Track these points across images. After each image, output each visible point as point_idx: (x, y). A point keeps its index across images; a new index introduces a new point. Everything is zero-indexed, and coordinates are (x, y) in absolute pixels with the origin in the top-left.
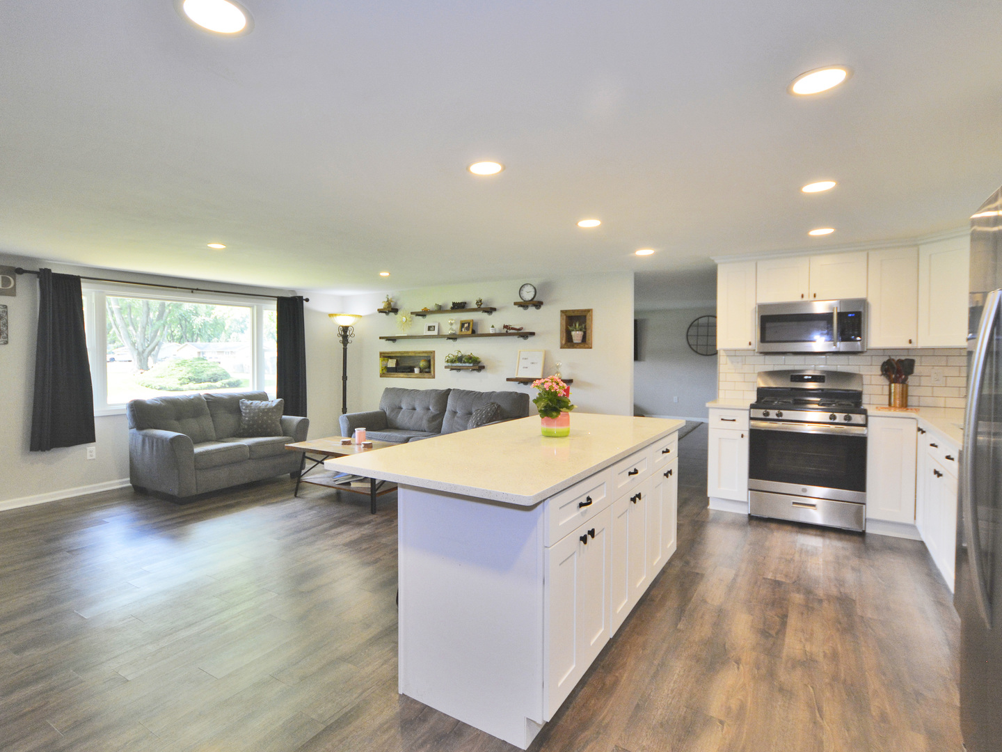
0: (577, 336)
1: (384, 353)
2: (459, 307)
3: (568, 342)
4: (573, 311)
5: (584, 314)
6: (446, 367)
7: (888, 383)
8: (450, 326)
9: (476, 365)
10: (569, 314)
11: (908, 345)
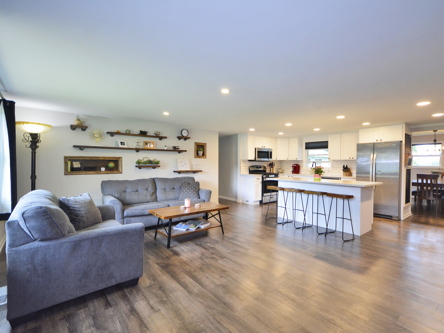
0: (201, 153)
1: (68, 157)
2: (143, 134)
3: (197, 155)
4: (200, 143)
5: (203, 145)
6: (136, 166)
7: (270, 168)
8: (137, 144)
9: (154, 165)
10: (198, 144)
11: (276, 160)
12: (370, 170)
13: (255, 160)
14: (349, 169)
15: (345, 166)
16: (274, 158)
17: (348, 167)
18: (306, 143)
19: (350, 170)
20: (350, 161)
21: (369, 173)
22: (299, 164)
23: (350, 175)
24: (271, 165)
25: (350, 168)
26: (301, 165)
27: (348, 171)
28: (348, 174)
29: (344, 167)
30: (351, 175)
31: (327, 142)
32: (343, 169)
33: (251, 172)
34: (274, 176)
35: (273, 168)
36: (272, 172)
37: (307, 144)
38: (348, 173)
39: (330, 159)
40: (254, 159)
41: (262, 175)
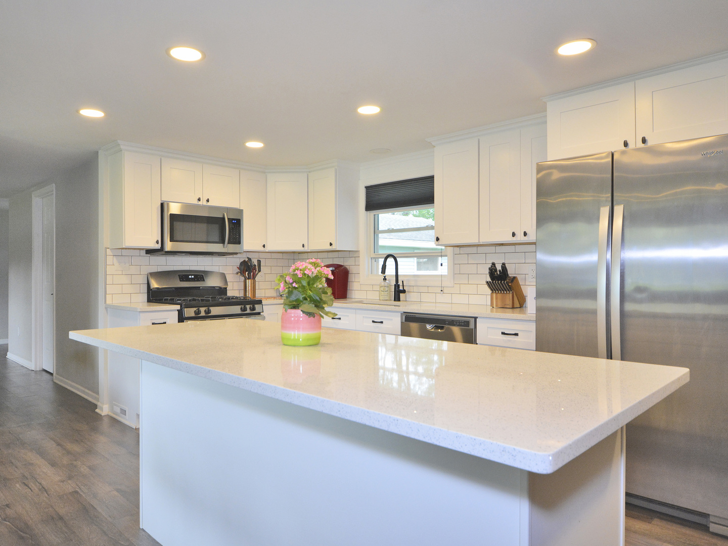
11: (262, 249)
12: (595, 282)
13: (159, 251)
14: (514, 278)
15: (499, 267)
16: (251, 241)
17: (511, 272)
18: (367, 188)
19: (519, 286)
20: (519, 248)
21: (592, 294)
22: (347, 263)
23: (517, 304)
24: (248, 269)
25: (520, 278)
26: (352, 270)
27: (510, 289)
28: (509, 302)
29: (492, 271)
30: (519, 303)
31: (431, 179)
32: (489, 279)
33: (155, 296)
34: (239, 312)
35: (254, 278)
36: (249, 294)
37: (371, 190)
38: (509, 296)
39: (440, 242)
40: (158, 246)
41: (178, 307)
